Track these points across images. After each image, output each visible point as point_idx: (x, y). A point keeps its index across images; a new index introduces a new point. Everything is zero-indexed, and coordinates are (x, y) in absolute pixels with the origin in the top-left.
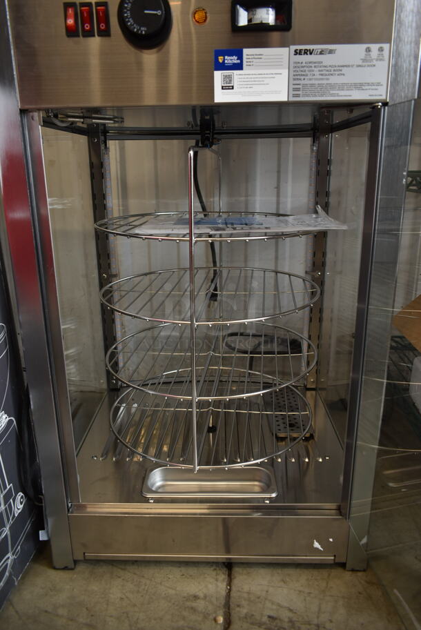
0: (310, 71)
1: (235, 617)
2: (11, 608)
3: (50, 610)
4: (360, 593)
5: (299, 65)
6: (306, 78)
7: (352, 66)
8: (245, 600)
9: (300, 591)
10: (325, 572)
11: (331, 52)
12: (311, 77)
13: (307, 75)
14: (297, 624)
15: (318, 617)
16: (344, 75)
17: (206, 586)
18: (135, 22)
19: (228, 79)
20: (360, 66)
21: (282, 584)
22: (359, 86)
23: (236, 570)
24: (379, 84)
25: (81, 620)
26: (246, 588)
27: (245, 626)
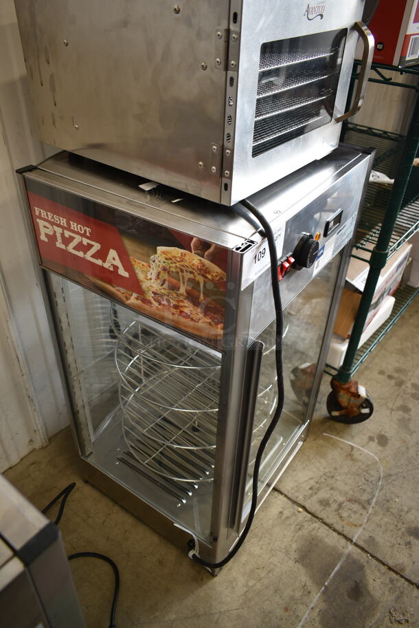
1: (303, 503)
3: (247, 590)
8: (295, 493)
15: (320, 471)
17: (278, 505)
23: (277, 486)
27: (309, 501)
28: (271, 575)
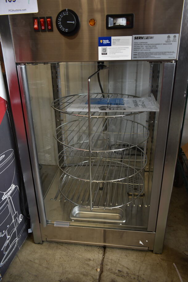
0: (141, 46)
1: (104, 270)
2: (17, 258)
3: (32, 260)
4: (158, 264)
5: (136, 44)
6: (140, 49)
7: (161, 44)
8: (109, 262)
9: (133, 261)
10: (144, 253)
11: (151, 38)
12: (142, 49)
13: (140, 48)
14: (130, 275)
15: (139, 273)
16: (157, 48)
17: (94, 255)
18: (63, 27)
19: (105, 50)
20: (165, 44)
21: (125, 256)
22: (164, 53)
23: (107, 249)
24: (173, 52)
25: (44, 265)
26: (110, 258)
27: (109, 273)
28: (45, 269)
